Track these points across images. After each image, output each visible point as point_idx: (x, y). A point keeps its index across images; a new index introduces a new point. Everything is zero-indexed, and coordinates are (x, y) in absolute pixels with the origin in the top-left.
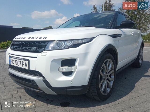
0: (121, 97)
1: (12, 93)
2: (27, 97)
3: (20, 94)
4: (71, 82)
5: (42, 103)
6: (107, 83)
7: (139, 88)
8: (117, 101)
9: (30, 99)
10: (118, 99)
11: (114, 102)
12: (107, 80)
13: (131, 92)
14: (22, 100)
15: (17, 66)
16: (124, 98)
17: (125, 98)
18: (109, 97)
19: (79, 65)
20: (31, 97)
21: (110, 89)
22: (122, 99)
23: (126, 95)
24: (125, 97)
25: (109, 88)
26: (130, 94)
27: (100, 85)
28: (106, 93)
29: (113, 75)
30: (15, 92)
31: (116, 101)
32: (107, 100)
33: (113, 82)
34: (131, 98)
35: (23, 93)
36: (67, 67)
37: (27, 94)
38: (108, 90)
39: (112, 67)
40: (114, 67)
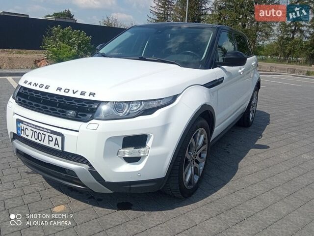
0: (215, 189)
1: (20, 183)
2: (51, 192)
3: (36, 185)
4: (139, 175)
5: (83, 203)
6: (195, 167)
7: (245, 171)
8: (209, 197)
9: (59, 197)
10: (211, 194)
11: (205, 199)
12: (195, 162)
13: (232, 179)
14: (43, 198)
15: (38, 141)
16: (220, 191)
17: (222, 191)
18: (196, 190)
19: (153, 146)
20: (60, 193)
21: (198, 177)
22: (216, 193)
23: (223, 186)
24: (221, 189)
25: (198, 175)
26: (230, 183)
27: (184, 174)
28: (193, 184)
29: (205, 153)
30: (26, 181)
31: (207, 198)
32: (193, 196)
33: (203, 163)
34: (232, 191)
35: (42, 183)
36: (132, 149)
37: (50, 187)
38: (196, 178)
39: (205, 139)
40: (207, 139)
